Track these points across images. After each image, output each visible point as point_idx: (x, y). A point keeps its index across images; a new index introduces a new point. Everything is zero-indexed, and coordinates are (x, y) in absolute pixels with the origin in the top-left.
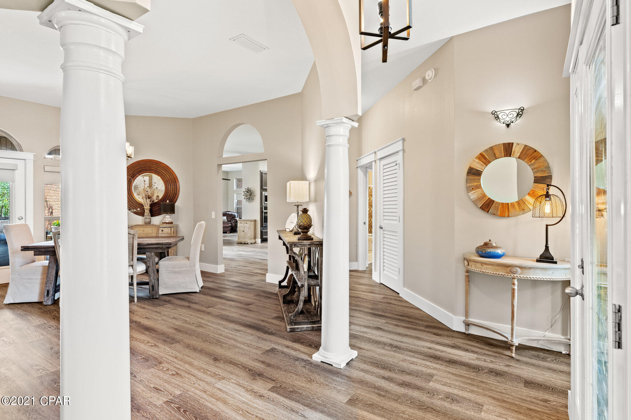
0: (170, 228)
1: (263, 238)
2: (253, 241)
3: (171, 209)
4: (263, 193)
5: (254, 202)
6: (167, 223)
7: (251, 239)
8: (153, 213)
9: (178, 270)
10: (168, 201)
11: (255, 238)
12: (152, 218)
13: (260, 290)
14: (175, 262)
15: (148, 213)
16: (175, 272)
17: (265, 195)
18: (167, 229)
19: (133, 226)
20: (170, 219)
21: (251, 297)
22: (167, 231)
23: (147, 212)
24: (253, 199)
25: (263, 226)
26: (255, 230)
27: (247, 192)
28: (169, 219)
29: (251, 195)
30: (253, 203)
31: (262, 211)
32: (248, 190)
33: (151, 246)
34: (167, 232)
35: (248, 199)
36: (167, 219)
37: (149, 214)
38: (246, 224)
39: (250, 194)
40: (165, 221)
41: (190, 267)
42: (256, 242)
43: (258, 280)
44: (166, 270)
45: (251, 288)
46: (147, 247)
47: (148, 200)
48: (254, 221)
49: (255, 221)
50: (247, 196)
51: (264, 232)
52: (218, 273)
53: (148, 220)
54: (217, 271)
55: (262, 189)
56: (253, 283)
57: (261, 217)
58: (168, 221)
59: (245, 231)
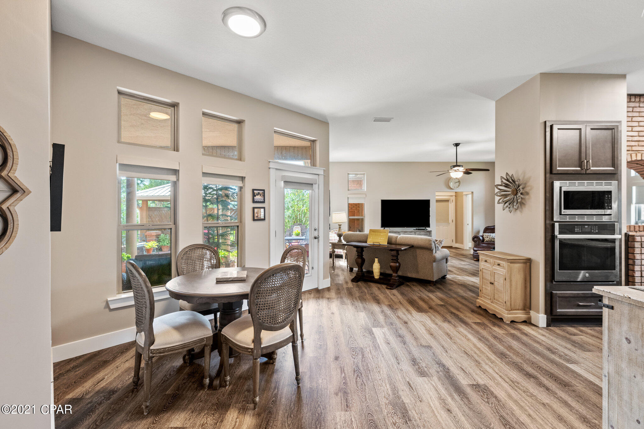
1: (554, 314)
2: (520, 315)
4: (557, 184)
5: (526, 210)
7: (512, 310)
11: (527, 306)
17: (564, 189)
24: (522, 204)
25: (557, 278)
26: (526, 287)
27: (507, 186)
29: (516, 192)
30: (521, 212)
31: (553, 237)
32: (508, 180)
35: (507, 204)
38: (497, 268)
39: (513, 191)
42: (530, 318)
48: (525, 263)
49: (528, 262)
50: (506, 196)
51: (559, 297)
55: (551, 172)
57: (549, 251)
59: (496, 283)
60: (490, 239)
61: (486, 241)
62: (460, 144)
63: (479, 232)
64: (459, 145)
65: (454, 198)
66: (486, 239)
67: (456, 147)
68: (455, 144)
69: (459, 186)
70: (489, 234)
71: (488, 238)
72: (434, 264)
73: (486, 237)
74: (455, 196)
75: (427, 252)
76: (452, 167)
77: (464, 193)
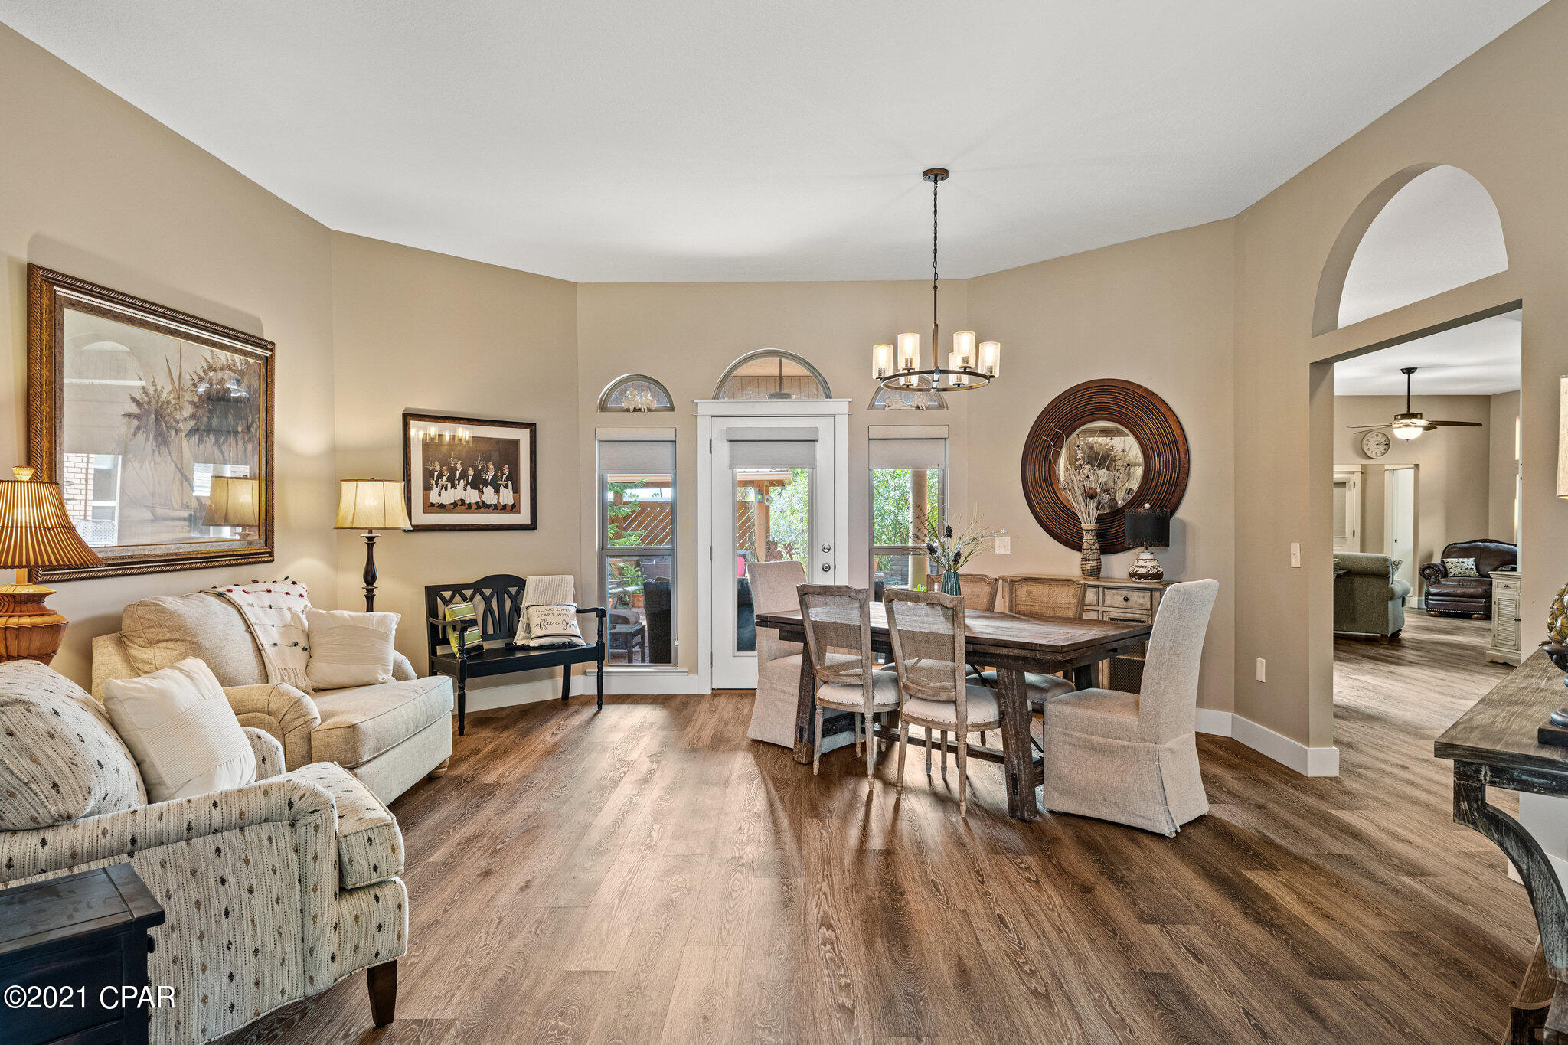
0: (1148, 594)
3: (1157, 533)
6: (1140, 576)
8: (1109, 544)
9: (1100, 740)
10: (1147, 506)
12: (1102, 557)
13: (1447, 912)
14: (1089, 713)
15: (1092, 542)
16: (1094, 749)
18: (1141, 594)
19: (1016, 581)
20: (1154, 563)
21: (1370, 937)
22: (1141, 601)
23: (1089, 539)
28: (1149, 564)
33: (1005, 651)
34: (1142, 605)
36: (1141, 563)
37: (1094, 545)
40: (1136, 569)
41: (1142, 740)
43: (1470, 856)
44: (1065, 734)
45: (1404, 884)
46: (992, 650)
47: (1092, 504)
52: (1309, 776)
53: (1091, 564)
54: (1306, 769)
56: (1430, 863)
58: (1144, 571)
60: (1462, 572)
61: (1452, 574)
62: (1416, 369)
63: (1430, 556)
64: (1414, 372)
65: (1357, 478)
66: (1453, 571)
67: (1407, 376)
68: (1406, 369)
69: (1386, 450)
70: (1460, 560)
71: (1458, 570)
72: (1390, 602)
73: (1453, 566)
74: (1362, 473)
75: (1379, 582)
76: (1399, 417)
77: (1387, 467)
